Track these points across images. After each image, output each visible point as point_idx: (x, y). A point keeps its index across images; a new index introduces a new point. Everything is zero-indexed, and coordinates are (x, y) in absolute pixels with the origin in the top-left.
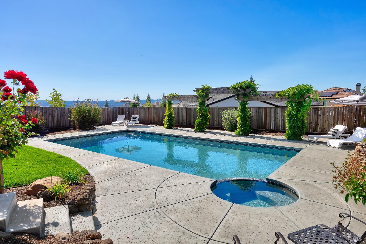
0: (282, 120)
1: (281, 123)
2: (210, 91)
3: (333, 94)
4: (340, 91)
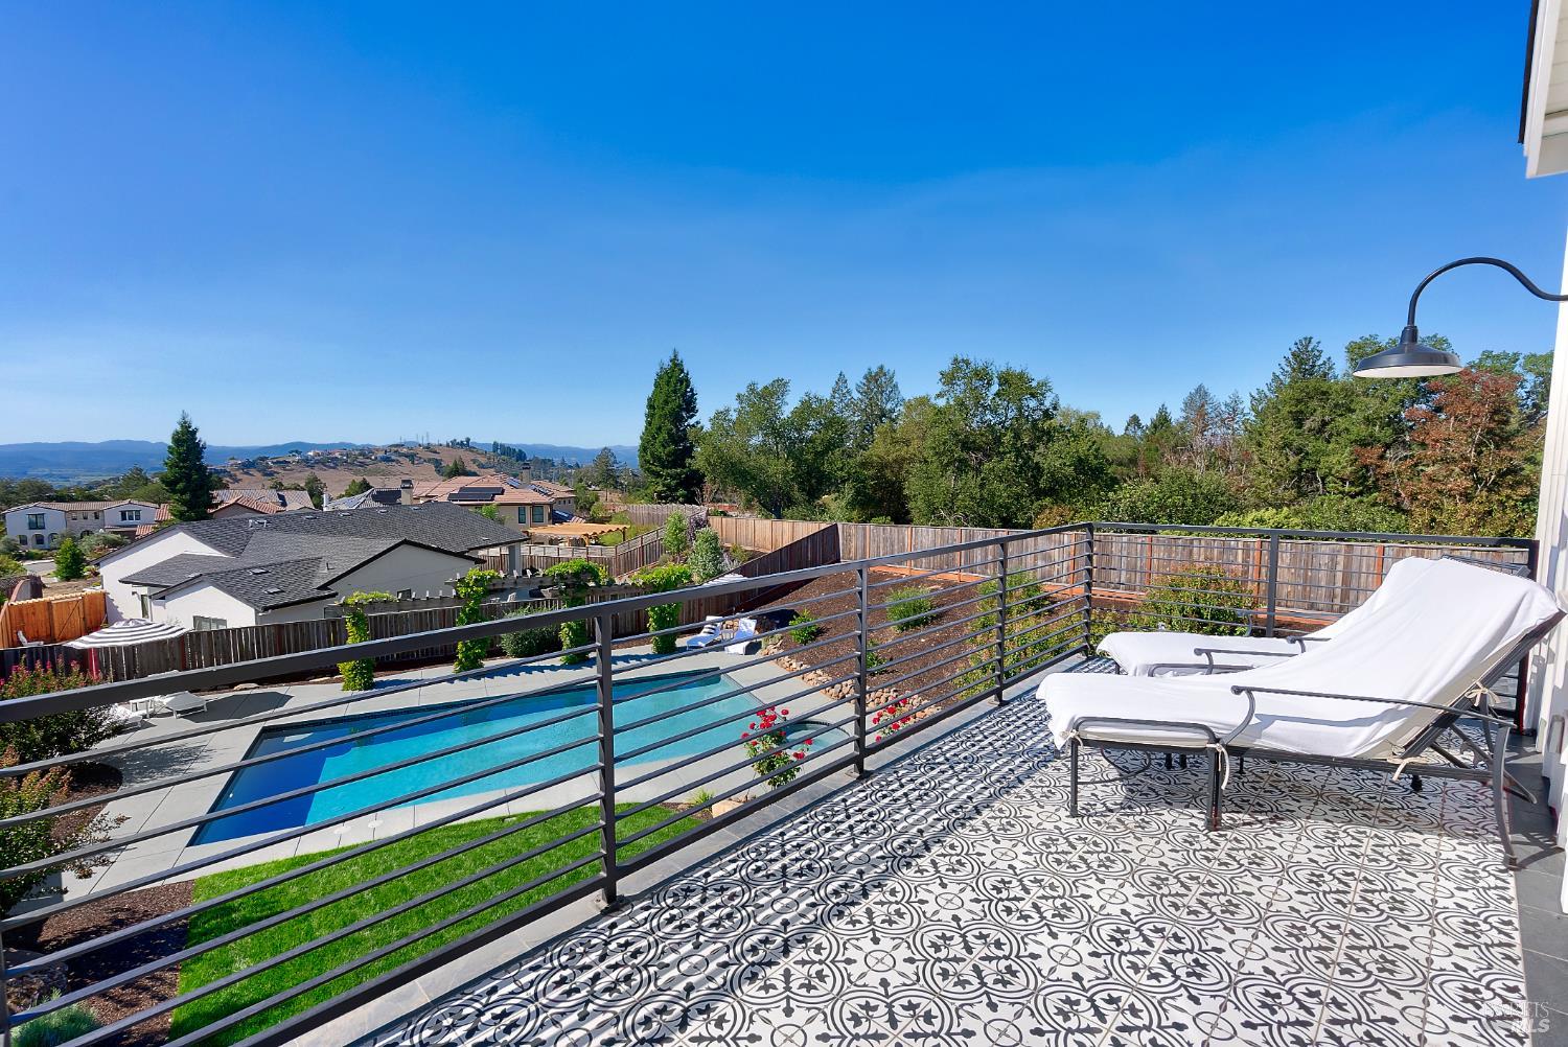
3: (494, 495)
4: (505, 487)
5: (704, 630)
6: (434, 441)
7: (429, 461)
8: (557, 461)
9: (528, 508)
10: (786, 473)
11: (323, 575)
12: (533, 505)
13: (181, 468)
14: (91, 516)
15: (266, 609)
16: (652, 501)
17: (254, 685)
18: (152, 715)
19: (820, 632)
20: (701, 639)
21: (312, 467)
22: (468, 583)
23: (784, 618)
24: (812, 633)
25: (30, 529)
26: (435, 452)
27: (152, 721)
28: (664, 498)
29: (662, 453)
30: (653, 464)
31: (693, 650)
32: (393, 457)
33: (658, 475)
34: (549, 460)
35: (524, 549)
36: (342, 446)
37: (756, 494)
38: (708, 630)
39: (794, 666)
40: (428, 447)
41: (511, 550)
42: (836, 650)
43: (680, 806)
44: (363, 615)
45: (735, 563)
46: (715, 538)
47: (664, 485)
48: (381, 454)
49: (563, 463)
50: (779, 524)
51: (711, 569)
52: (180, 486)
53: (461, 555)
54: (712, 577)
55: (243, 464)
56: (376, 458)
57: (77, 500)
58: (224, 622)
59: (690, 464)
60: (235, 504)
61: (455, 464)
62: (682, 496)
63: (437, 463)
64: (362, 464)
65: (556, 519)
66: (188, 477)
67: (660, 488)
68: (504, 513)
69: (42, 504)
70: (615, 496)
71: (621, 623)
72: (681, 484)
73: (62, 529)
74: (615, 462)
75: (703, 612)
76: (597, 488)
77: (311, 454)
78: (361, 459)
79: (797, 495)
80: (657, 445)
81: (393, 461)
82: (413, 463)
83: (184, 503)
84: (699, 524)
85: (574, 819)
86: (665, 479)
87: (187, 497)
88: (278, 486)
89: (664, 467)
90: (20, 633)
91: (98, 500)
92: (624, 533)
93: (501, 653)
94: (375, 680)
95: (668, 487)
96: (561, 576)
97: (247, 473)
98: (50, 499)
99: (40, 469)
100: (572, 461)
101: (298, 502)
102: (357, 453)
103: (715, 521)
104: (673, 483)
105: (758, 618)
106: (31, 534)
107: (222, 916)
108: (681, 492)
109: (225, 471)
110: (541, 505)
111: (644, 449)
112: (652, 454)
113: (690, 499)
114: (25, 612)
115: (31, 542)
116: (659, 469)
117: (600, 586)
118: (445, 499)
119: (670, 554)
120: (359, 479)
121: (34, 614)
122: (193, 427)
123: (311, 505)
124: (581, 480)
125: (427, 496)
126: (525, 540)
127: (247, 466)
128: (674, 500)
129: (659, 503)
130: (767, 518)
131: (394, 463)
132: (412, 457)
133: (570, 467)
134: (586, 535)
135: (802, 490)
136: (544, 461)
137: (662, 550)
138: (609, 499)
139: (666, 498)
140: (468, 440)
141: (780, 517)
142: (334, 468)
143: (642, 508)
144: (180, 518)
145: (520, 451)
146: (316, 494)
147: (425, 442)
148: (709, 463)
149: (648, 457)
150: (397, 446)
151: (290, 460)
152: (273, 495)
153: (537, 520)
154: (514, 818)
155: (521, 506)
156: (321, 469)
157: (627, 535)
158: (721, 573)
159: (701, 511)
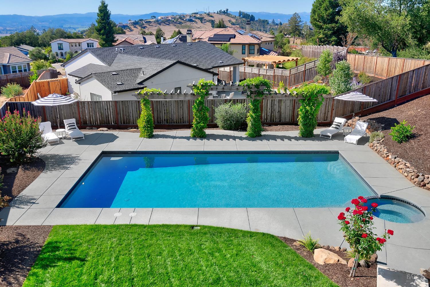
0: (279, 111)
1: (278, 115)
2: (212, 87)
3: (230, 38)
4: (236, 34)
5: (333, 126)
6: (211, 11)
7: (209, 21)
8: (270, 21)
9: (247, 46)
10: (403, 26)
11: (141, 77)
12: (250, 45)
13: (102, 23)
14: (77, 45)
15: (115, 92)
16: (315, 43)
17: (106, 129)
18: (65, 138)
19: (413, 136)
20: (330, 131)
21: (160, 24)
22: (199, 87)
23: (389, 123)
24: (407, 136)
25: (59, 50)
26: (212, 17)
27: (64, 141)
28: (323, 42)
29: (325, 14)
30: (318, 21)
31: (324, 137)
32: (194, 19)
33: (321, 28)
34: (266, 21)
35: (241, 69)
36: (172, 14)
37: (381, 40)
38: (334, 126)
39: (390, 157)
40: (208, 14)
41: (235, 69)
42: (424, 151)
43: (295, 243)
44: (148, 100)
45: (360, 84)
46: (349, 68)
47: (323, 34)
48: (188, 18)
49: (273, 22)
50: (394, 60)
51: (343, 86)
52: (102, 31)
53: (206, 71)
54: (343, 92)
55: (134, 23)
56: (186, 19)
57: (74, 38)
58: (100, 97)
59: (338, 20)
60: (125, 41)
61: (220, 23)
62: (334, 41)
63: (212, 22)
64: (180, 23)
65: (262, 52)
66: (104, 28)
67: (321, 36)
68: (233, 49)
69: (62, 39)
70: (299, 41)
71: (283, 116)
72: (334, 34)
73: (68, 50)
74: (300, 21)
75: (333, 115)
76: (289, 36)
77: (159, 18)
78: (180, 20)
79: (411, 41)
80: (322, 9)
81: (193, 21)
82: (202, 22)
83: (104, 40)
84: (340, 58)
85: (229, 237)
86: (325, 30)
87: (104, 37)
88: (143, 33)
89: (325, 23)
90: (38, 94)
91: (81, 38)
92: (297, 62)
93: (215, 126)
94: (154, 133)
95: (326, 36)
96: (248, 86)
97: (135, 27)
98: (66, 37)
99: (67, 25)
100: (278, 21)
101: (151, 40)
102: (178, 17)
103: (351, 57)
104: (330, 32)
105: (370, 121)
106: (59, 52)
107: (52, 251)
108: (334, 38)
109: (127, 26)
110: (254, 44)
111: (314, 12)
112: (319, 15)
113: (339, 43)
114: (41, 85)
115: (59, 55)
116: (321, 24)
117: (270, 94)
118: (207, 40)
119: (321, 76)
120: (177, 30)
121: (44, 86)
122: (106, 4)
123: (156, 43)
124: (281, 32)
125: (199, 39)
126: (242, 63)
127: (135, 24)
128: (329, 44)
129: (319, 45)
130: (386, 55)
131: (194, 22)
132: (201, 19)
133: (277, 24)
134: (275, 62)
135: (414, 37)
136: (264, 21)
137: (317, 73)
138: (296, 43)
139: (324, 42)
140: (227, 10)
141: (395, 56)
142: (168, 25)
143: (310, 48)
144: (103, 47)
145: (252, 16)
146: (159, 36)
147: (207, 12)
148: (351, 19)
149: (316, 17)
150: (195, 13)
151: (151, 20)
152: (141, 37)
153: (251, 53)
154: (199, 228)
155: (244, 45)
156: (164, 25)
157: (298, 63)
158: (348, 90)
159: (342, 50)
